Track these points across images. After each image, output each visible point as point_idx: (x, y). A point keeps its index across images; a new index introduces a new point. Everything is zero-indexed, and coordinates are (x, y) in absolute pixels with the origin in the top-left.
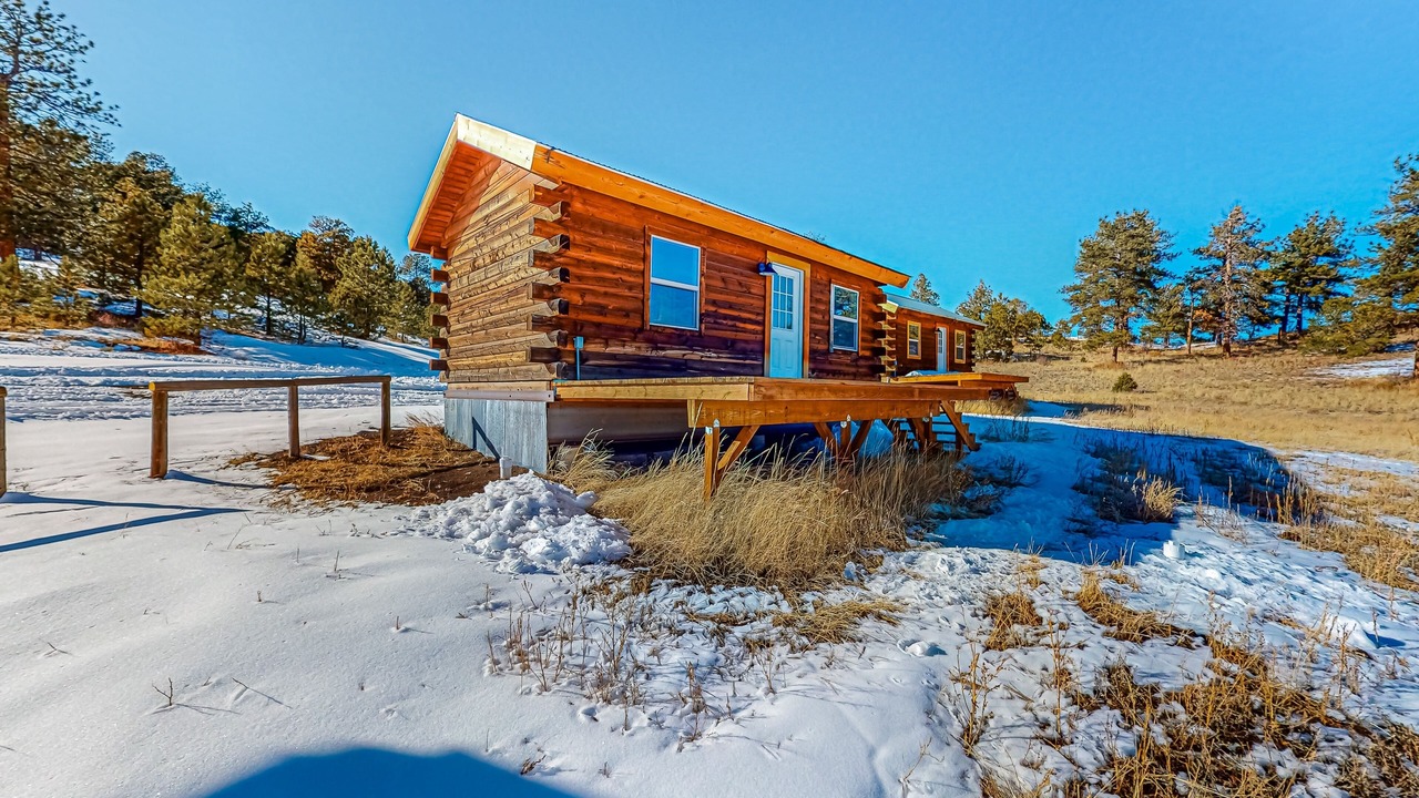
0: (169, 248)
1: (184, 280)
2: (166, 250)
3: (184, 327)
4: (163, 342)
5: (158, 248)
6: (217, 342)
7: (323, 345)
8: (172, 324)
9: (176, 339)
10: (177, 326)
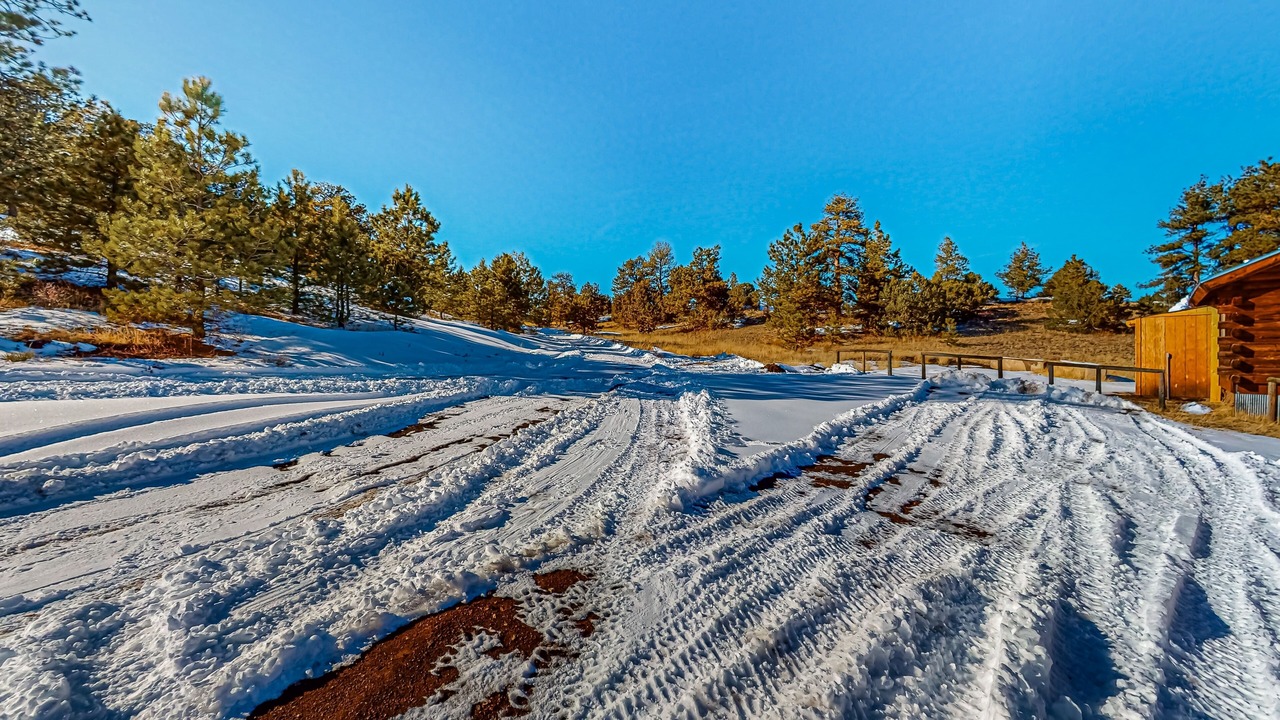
0: (150, 168)
1: (177, 224)
2: (145, 171)
3: (175, 307)
4: (138, 334)
5: (131, 168)
6: (229, 330)
7: (369, 329)
8: (154, 302)
9: (164, 326)
10: (163, 306)
